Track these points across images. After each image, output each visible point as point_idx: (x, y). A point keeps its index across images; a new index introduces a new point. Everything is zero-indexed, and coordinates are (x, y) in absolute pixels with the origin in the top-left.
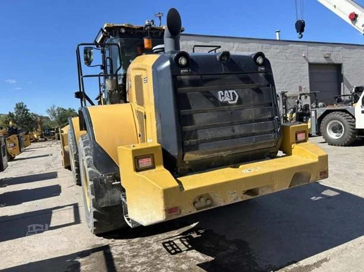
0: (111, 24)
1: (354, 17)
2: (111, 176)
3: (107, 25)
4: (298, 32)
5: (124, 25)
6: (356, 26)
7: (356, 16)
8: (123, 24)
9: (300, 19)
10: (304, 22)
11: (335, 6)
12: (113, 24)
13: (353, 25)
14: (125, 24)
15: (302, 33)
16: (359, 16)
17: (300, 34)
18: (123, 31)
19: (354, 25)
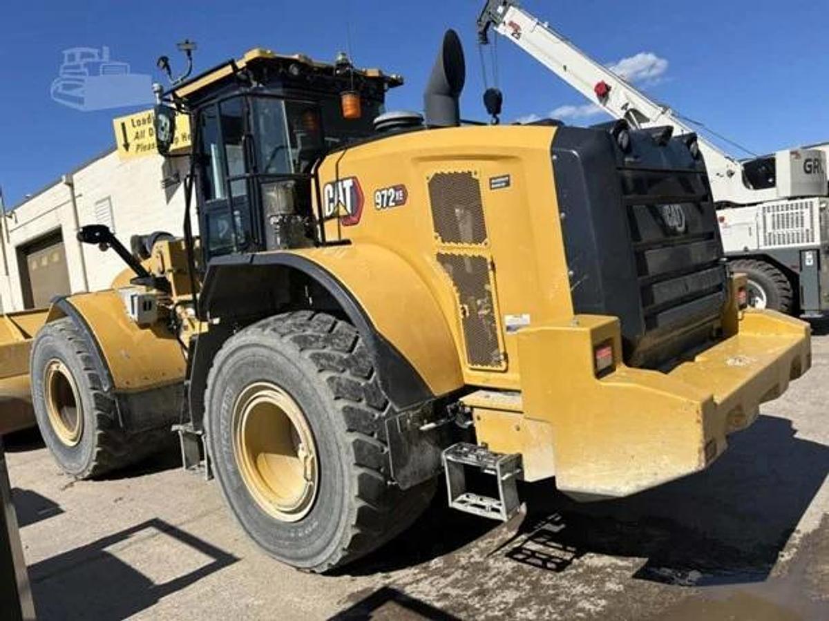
0: (269, 52)
1: (605, 90)
2: (418, 411)
3: (261, 52)
4: (490, 112)
5: (296, 57)
6: (608, 108)
7: (608, 89)
8: (293, 54)
9: (491, 86)
10: (500, 94)
11: (565, 68)
12: (272, 53)
13: (601, 105)
14: (300, 56)
15: (498, 116)
16: (613, 89)
17: (494, 116)
18: (295, 71)
19: (604, 105)
